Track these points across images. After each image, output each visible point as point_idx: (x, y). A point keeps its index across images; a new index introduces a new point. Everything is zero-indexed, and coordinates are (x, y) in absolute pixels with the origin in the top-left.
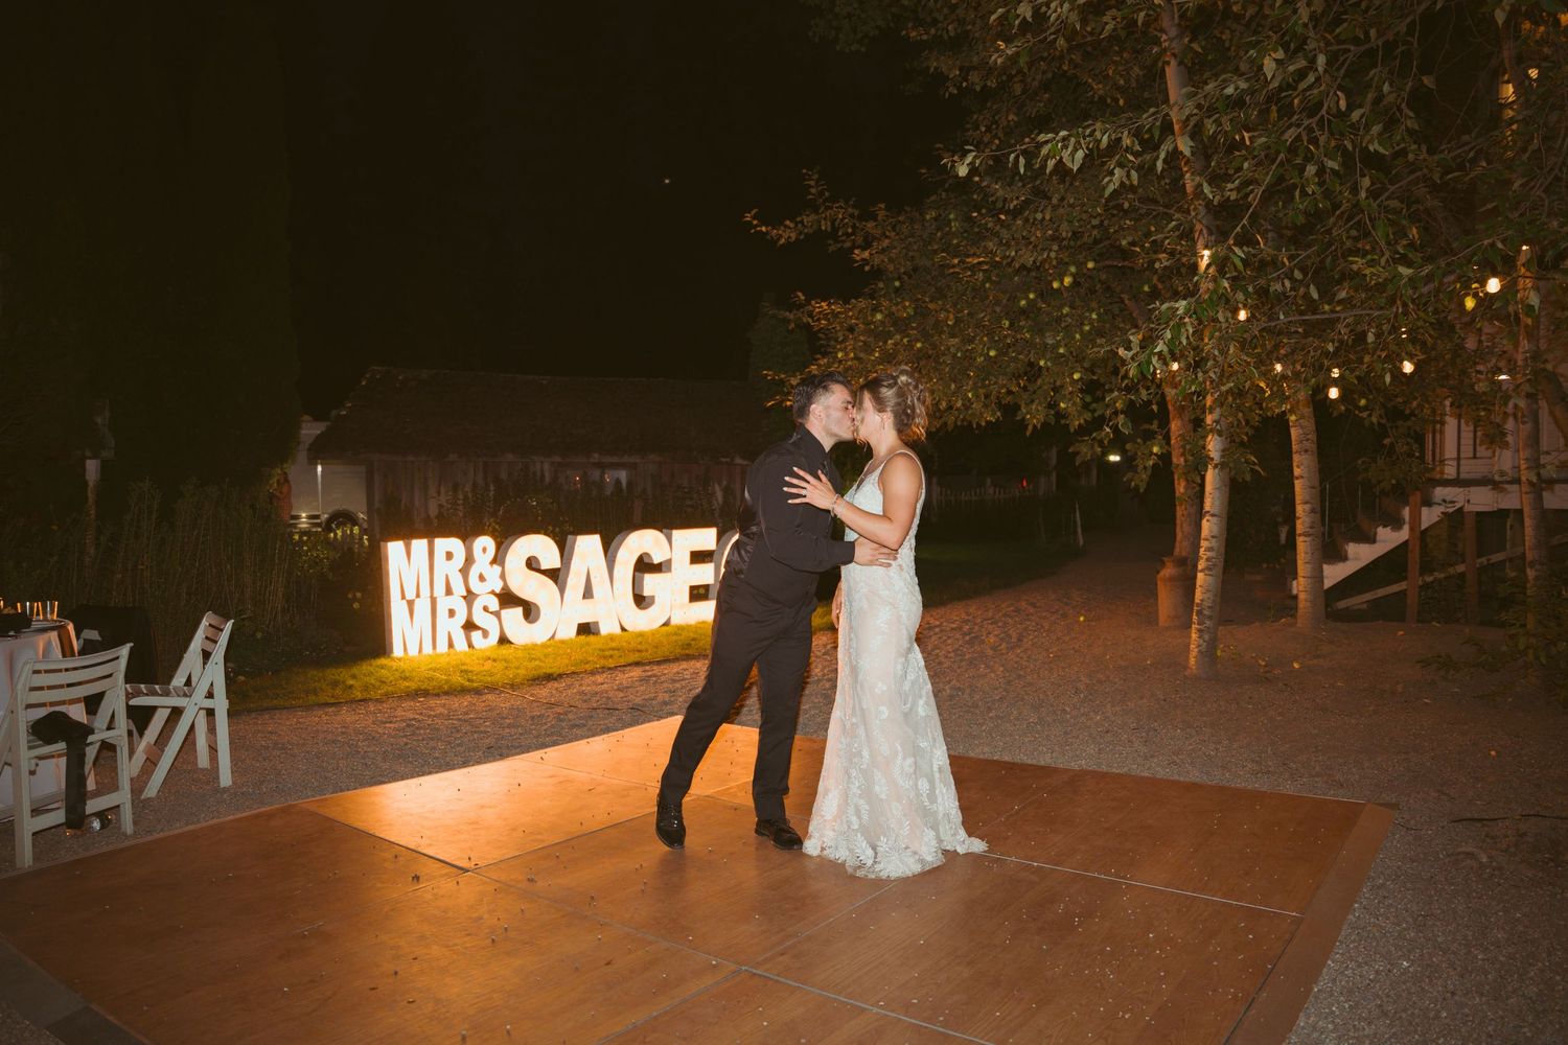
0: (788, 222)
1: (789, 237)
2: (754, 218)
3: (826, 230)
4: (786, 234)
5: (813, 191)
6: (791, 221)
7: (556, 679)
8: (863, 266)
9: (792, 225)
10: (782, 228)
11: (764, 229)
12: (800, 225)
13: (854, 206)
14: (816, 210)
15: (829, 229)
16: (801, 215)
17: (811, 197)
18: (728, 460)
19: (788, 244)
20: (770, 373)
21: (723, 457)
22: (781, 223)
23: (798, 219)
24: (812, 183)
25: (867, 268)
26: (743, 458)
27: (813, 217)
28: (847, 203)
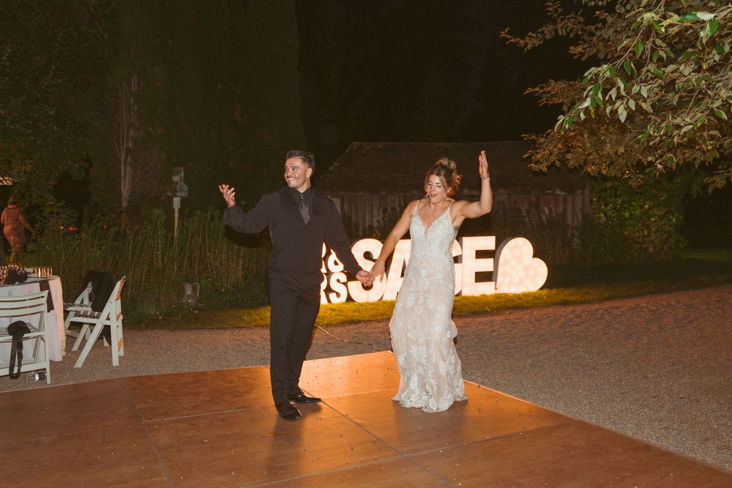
0: (531, 34)
1: (533, 44)
2: (508, 33)
3: (562, 35)
4: (532, 41)
5: (550, 9)
6: (533, 33)
7: (355, 324)
8: (580, 57)
9: (534, 35)
10: (528, 38)
11: (513, 40)
12: (539, 35)
13: (582, 15)
14: (555, 23)
15: (565, 34)
16: (542, 26)
17: (549, 14)
18: (551, 192)
19: (534, 48)
20: (526, 135)
21: (548, 190)
22: (526, 35)
23: (540, 30)
24: (550, 4)
25: (583, 59)
26: (562, 190)
27: (551, 27)
28: (576, 14)
